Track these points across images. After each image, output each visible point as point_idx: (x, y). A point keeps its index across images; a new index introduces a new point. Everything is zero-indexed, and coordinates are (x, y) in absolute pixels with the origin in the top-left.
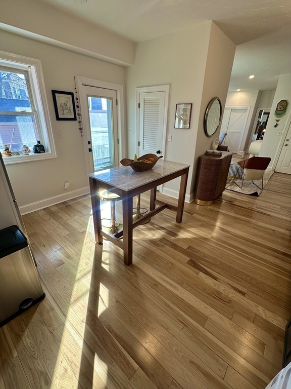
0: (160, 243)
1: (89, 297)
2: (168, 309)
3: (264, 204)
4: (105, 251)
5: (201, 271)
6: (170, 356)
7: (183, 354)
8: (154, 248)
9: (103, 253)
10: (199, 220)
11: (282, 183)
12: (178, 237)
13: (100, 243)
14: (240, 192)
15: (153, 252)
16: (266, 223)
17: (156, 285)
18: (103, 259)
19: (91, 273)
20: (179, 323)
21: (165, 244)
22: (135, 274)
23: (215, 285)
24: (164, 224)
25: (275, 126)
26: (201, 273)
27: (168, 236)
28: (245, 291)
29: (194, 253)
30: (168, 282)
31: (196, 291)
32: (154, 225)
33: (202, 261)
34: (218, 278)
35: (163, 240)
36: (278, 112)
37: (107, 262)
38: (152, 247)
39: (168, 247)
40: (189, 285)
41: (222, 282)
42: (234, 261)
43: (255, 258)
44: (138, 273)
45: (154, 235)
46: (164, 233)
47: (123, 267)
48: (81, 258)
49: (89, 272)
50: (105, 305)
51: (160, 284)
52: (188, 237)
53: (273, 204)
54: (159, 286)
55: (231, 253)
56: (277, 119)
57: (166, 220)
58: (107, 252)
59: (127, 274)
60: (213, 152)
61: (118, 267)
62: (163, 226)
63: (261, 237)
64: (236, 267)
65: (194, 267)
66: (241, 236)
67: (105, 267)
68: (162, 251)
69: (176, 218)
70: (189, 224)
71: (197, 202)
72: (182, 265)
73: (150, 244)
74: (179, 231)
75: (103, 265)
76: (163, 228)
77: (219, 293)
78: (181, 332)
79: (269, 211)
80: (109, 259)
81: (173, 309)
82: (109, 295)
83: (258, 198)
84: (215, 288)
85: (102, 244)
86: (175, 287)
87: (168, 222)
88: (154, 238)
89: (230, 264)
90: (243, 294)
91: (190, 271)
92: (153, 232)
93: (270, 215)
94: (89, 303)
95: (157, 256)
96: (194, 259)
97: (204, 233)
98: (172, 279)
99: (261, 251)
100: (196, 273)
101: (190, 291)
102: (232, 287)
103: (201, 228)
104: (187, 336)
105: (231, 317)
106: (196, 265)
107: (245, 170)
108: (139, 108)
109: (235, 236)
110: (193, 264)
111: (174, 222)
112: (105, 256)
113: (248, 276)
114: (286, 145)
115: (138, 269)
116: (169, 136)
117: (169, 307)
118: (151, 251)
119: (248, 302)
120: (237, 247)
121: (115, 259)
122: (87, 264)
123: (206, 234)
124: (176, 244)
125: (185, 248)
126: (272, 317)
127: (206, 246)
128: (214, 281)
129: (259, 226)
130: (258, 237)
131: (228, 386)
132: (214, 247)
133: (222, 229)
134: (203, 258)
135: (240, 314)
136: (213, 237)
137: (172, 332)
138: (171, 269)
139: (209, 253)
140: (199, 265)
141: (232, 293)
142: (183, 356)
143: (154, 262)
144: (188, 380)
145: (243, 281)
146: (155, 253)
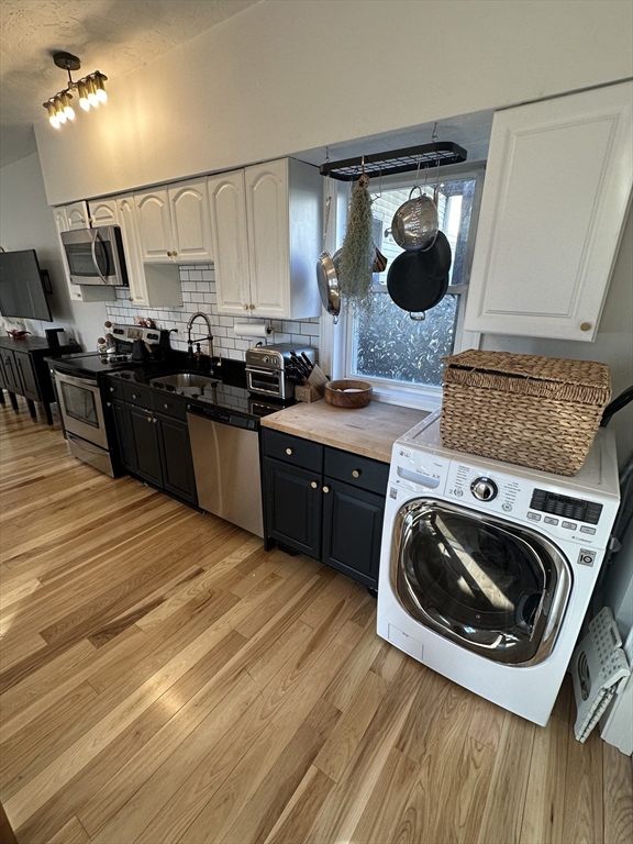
2: (208, 703)
5: (132, 622)
6: (292, 701)
7: (289, 677)
17: (138, 732)
20: (238, 679)
22: (72, 810)
23: (176, 605)
26: (140, 623)
28: (195, 568)
29: (71, 627)
31: (178, 639)
33: (108, 614)
34: (162, 597)
40: (162, 651)
41: (172, 592)
42: (132, 562)
44: (69, 802)
64: (148, 564)
65: (117, 634)
66: (72, 533)
77: (192, 603)
78: (255, 678)
84: (181, 606)
89: (137, 570)
90: (200, 572)
91: (122, 644)
93: (43, 478)
96: (94, 630)
100: (134, 633)
101: (175, 651)
104: (262, 668)
105: (235, 599)
106: (114, 629)
109: (63, 542)
110: (107, 633)
113: (170, 554)
119: (216, 571)
120: (100, 547)
123: (21, 589)
124: (7, 668)
125: (43, 644)
126: (242, 553)
127: (65, 597)
128: (165, 604)
129: (60, 502)
130: (91, 513)
131: (320, 625)
132: (76, 583)
133: (28, 555)
134: (98, 610)
135: (231, 586)
136: (43, 579)
137: (254, 696)
138: (101, 689)
139: (87, 597)
140: (116, 622)
141: (196, 585)
142: (291, 679)
143: (52, 740)
144: (319, 675)
145: (178, 564)
146: (10, 739)
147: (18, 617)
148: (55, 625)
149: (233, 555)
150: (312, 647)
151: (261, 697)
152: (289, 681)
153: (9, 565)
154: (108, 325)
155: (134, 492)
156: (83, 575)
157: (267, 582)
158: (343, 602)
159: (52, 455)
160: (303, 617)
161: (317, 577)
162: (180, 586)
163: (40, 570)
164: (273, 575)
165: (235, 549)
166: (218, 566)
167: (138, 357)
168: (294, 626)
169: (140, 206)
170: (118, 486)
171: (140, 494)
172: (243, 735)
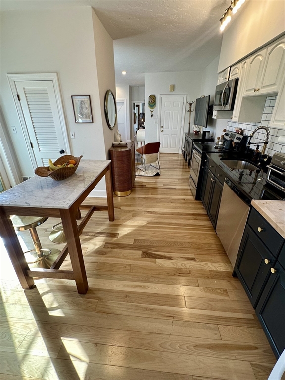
0: (105, 250)
1: (56, 368)
2: (151, 313)
3: (167, 181)
4: (44, 294)
5: (156, 258)
6: (178, 357)
7: (187, 345)
8: (103, 259)
9: (43, 298)
10: (129, 211)
11: (169, 161)
12: (120, 236)
13: (33, 287)
14: (146, 175)
15: (104, 264)
16: (177, 195)
17: (127, 296)
18: (47, 306)
19: (40, 335)
20: (167, 318)
21: (111, 248)
22: (99, 298)
23: (173, 265)
24: (99, 228)
25: (152, 116)
26: (158, 260)
27: (110, 238)
28: (193, 256)
29: (141, 244)
30: (136, 286)
31: (163, 278)
32: (89, 234)
33: (153, 249)
34: (172, 257)
35: (107, 245)
36: (151, 105)
37: (56, 305)
38: (100, 258)
39: (115, 250)
40: (155, 277)
41: (177, 258)
42: (174, 236)
43: (185, 226)
44: (100, 295)
45: (95, 245)
46: (104, 238)
47: (80, 300)
48: (12, 323)
49: (35, 336)
50: (84, 361)
51: (130, 293)
52: (129, 232)
53: (171, 179)
54: (130, 295)
55: (168, 230)
56: (152, 110)
57: (99, 224)
58: (47, 293)
59: (90, 305)
60: (120, 144)
61: (74, 304)
62: (99, 230)
63: (180, 208)
64: (179, 241)
65: (149, 257)
66: (167, 213)
67: (57, 313)
68: (113, 257)
69: (108, 217)
70: (122, 218)
71: (118, 194)
72: (138, 262)
73: (97, 256)
74: (117, 229)
75: (51, 313)
76: (100, 233)
77: (179, 269)
78: (173, 326)
79: (173, 185)
80: (56, 299)
81: (155, 309)
82: (82, 345)
83: (160, 177)
84: (175, 267)
85: (35, 287)
86: (145, 287)
87: (101, 224)
88: (97, 247)
89: (173, 240)
90: (194, 259)
91: (147, 263)
92: (91, 241)
93: (175, 188)
94: (59, 376)
95: (111, 265)
96: (145, 250)
97: (139, 222)
98: (138, 281)
99: (186, 219)
100: (153, 262)
101: (158, 282)
102: (185, 258)
103: (134, 218)
104: (180, 326)
105: (197, 284)
106: (150, 255)
107: (145, 156)
108: (19, 100)
109: (163, 214)
110: (147, 255)
111: (108, 222)
112: (48, 300)
113: (189, 243)
114: (162, 131)
115: (99, 290)
116: (71, 133)
117: (151, 310)
118: (101, 263)
119: (200, 265)
120: (169, 223)
121: (65, 296)
122: (26, 326)
123: (142, 222)
124: (122, 243)
125: (132, 243)
126: (219, 266)
127: (148, 233)
128: (171, 261)
129: (173, 200)
130: (178, 209)
131: (227, 342)
132: (154, 231)
133: (151, 212)
134: (151, 245)
135: (201, 277)
136: (148, 223)
137: (166, 333)
138: (131, 271)
139: (153, 238)
140: (152, 253)
141: (187, 264)
142: (187, 347)
143: (112, 273)
144: (202, 365)
145: (188, 249)
146: (107, 263)
147: (135, 230)
148: (139, 240)
149: (214, 264)
150: (212, 347)
151: (168, 336)
152: (185, 347)
153: (146, 213)
154: (225, 130)
155: (198, 209)
156: (158, 230)
157: (219, 291)
158: (257, 348)
159: (184, 182)
160: (221, 327)
161: (251, 316)
162: (182, 259)
163: (150, 219)
164: (225, 291)
165: (218, 262)
166: (202, 263)
167: (227, 148)
168: (212, 326)
169: (251, 64)
170: (196, 203)
171: (199, 211)
172: (149, 341)
